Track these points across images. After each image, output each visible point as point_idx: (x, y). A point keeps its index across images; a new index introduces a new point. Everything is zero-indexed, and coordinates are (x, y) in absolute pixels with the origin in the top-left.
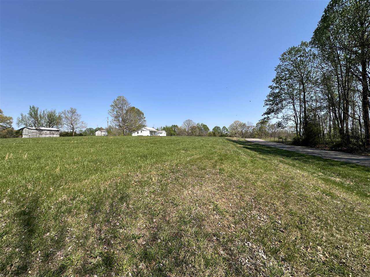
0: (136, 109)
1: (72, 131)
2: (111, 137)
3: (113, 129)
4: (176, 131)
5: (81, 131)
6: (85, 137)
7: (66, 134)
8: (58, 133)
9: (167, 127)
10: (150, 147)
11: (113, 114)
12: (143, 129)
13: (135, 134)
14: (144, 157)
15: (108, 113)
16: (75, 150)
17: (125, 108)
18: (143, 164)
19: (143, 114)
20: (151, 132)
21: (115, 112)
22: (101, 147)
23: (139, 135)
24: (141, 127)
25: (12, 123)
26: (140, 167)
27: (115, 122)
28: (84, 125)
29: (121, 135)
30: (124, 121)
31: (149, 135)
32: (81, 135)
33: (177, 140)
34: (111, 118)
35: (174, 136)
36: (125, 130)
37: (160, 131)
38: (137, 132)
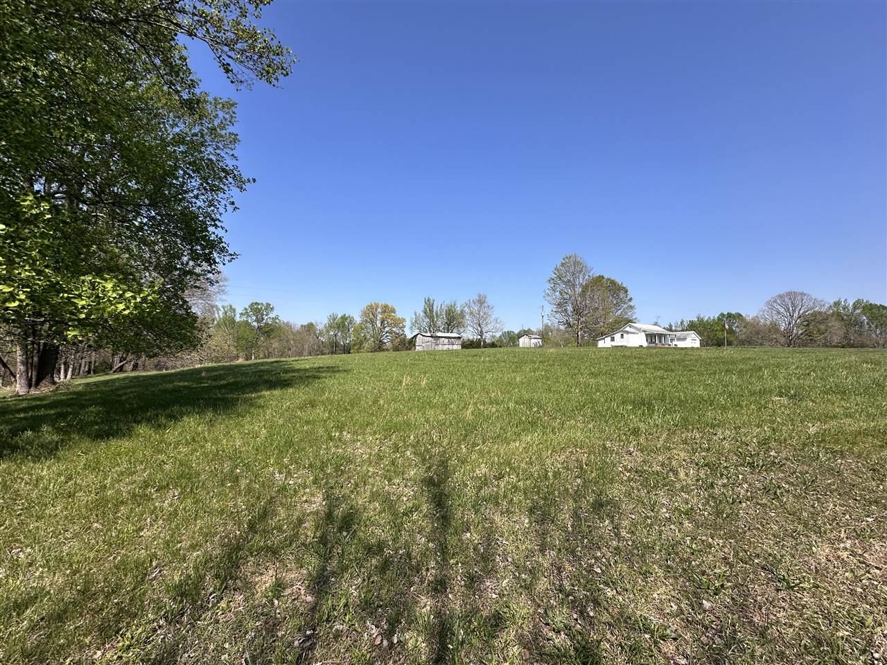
0: (608, 279)
1: (480, 337)
2: (551, 350)
3: (551, 332)
4: (738, 330)
5: (493, 337)
6: (502, 349)
7: (471, 345)
8: (460, 342)
9: (701, 321)
10: (654, 378)
11: (554, 299)
12: (628, 329)
13: (605, 343)
14: (644, 405)
15: (544, 297)
16: (489, 377)
17: (581, 280)
18: (642, 425)
19: (627, 291)
20: (651, 337)
21: (557, 294)
22: (534, 372)
23: (614, 344)
24: (621, 324)
25: (404, 327)
26: (636, 432)
27: (557, 316)
28: (498, 325)
29: (570, 345)
30: (578, 312)
31: (645, 344)
32: (493, 345)
33: (744, 361)
34: (549, 308)
35: (730, 348)
36: (579, 333)
37: (678, 334)
38: (609, 338)
